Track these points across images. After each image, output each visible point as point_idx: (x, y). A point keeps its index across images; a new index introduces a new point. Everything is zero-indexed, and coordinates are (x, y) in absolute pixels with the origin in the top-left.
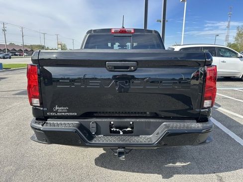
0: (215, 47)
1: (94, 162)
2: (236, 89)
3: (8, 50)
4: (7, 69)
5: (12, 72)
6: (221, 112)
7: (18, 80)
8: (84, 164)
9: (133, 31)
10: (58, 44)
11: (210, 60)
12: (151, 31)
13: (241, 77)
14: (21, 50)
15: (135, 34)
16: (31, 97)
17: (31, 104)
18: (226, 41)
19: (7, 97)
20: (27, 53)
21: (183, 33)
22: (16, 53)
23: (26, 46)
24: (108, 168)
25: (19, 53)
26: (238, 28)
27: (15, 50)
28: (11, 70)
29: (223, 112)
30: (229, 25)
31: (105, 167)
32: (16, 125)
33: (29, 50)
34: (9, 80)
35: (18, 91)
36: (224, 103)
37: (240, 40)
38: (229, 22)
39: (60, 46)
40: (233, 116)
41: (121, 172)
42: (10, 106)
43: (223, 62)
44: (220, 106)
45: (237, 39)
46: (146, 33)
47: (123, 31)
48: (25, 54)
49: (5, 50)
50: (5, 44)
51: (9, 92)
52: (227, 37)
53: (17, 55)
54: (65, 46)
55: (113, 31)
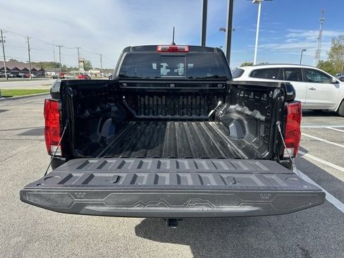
0: (300, 69)
1: (134, 231)
2: (329, 127)
3: (7, 69)
4: (8, 97)
5: (15, 102)
6: (308, 159)
7: (24, 113)
8: (120, 234)
9: (187, 49)
10: (80, 62)
11: (291, 93)
12: (211, 49)
13: (336, 110)
14: (26, 69)
15: (190, 52)
16: (50, 143)
17: (50, 152)
18: (316, 57)
19: (9, 138)
20: (35, 74)
21: (256, 46)
22: (20, 74)
23: (34, 63)
24: (154, 240)
25: (23, 74)
26: (333, 39)
27: (18, 69)
28: (14, 99)
29: (310, 161)
30: (320, 35)
31: (150, 238)
32: (24, 178)
33: (38, 69)
34: (11, 113)
35: (25, 130)
36: (313, 147)
37: (335, 56)
38: (321, 31)
39: (82, 64)
40: (324, 165)
41: (172, 245)
42: (14, 152)
43: (312, 89)
44: (306, 152)
45: (331, 56)
46: (205, 52)
47: (173, 49)
48: (32, 75)
49: (3, 69)
50: (3, 60)
51: (12, 132)
52: (318, 52)
53: (20, 77)
54: (89, 64)
55: (160, 49)
